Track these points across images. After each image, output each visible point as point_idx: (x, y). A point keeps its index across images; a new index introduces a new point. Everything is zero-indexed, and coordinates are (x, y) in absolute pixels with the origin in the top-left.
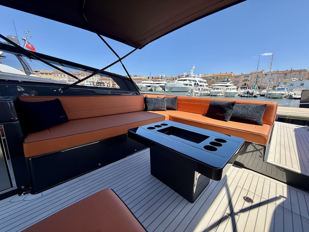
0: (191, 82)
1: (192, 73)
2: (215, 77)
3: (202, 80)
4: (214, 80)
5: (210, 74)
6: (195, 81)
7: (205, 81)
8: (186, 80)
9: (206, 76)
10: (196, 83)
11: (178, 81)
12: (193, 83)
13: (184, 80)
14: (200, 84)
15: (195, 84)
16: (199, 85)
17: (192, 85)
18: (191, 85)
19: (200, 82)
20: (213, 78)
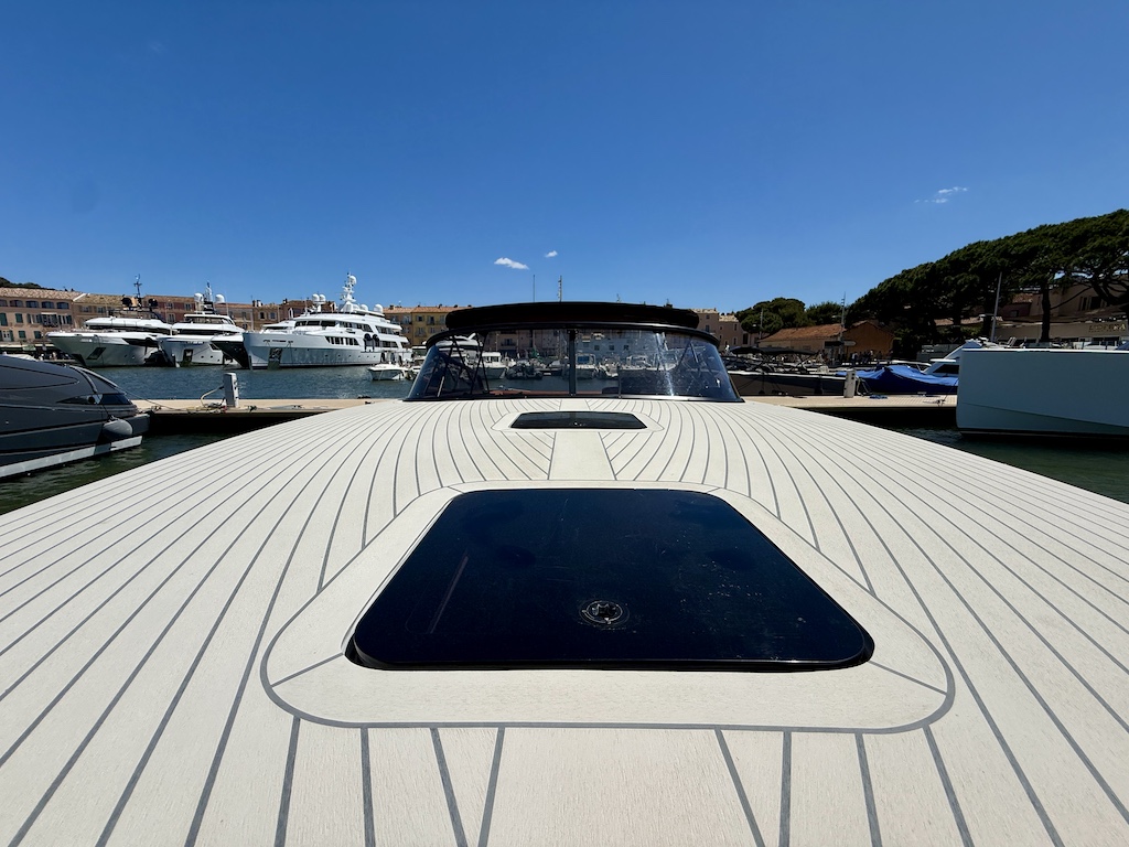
0: (354, 330)
1: (349, 297)
2: (426, 315)
3: (386, 324)
4: (421, 324)
5: (408, 306)
6: (366, 328)
7: (399, 328)
8: (332, 324)
9: (395, 310)
10: (371, 335)
11: (298, 324)
12: (360, 335)
13: (326, 324)
14: (382, 337)
15: (367, 337)
16: (381, 344)
17: (356, 344)
18: (352, 342)
19: (383, 330)
20: (420, 319)
